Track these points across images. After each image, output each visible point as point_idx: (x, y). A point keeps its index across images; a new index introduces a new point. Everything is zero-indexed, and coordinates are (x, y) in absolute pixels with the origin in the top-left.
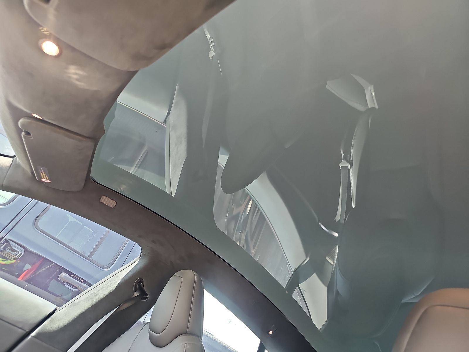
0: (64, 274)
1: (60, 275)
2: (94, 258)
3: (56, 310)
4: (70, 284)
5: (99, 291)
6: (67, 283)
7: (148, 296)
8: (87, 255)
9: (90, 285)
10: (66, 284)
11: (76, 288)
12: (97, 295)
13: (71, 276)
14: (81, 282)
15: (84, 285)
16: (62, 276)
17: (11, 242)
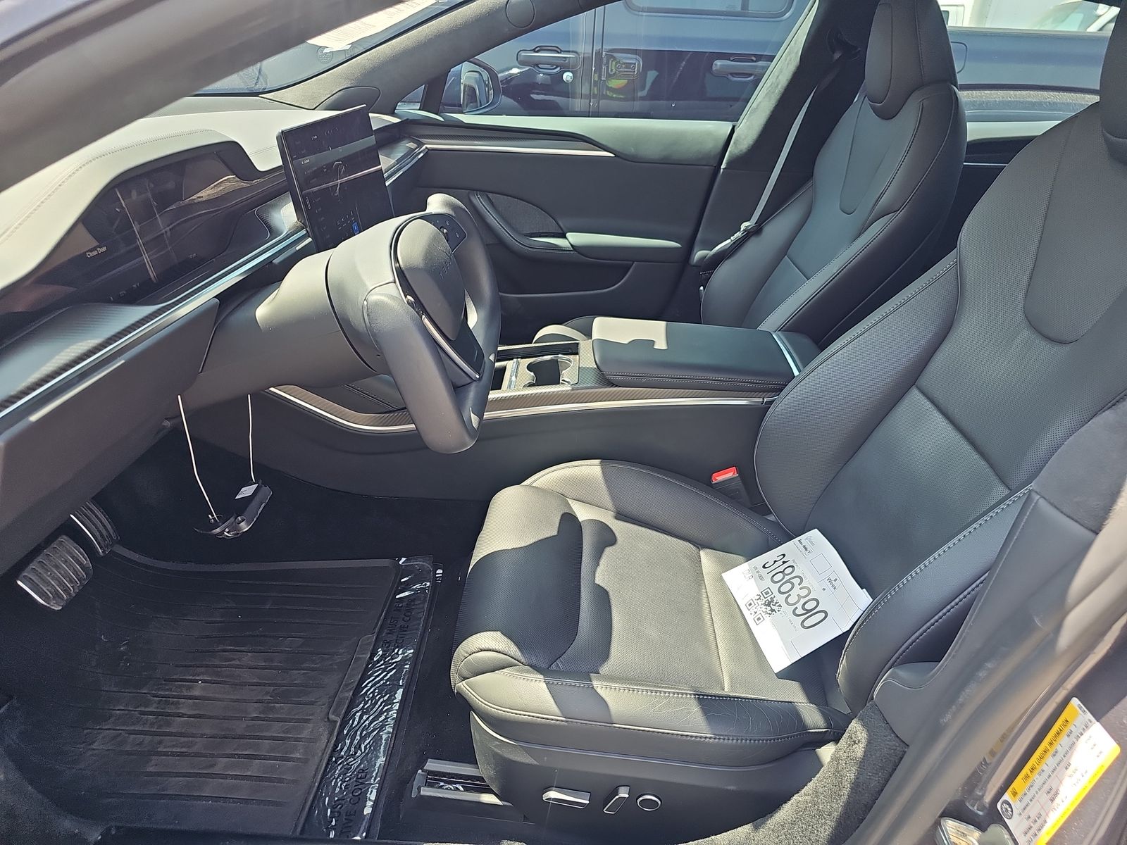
0: (718, 63)
1: (714, 68)
2: (753, 7)
3: (734, 127)
4: (736, 74)
5: (778, 77)
6: (732, 74)
7: (859, 49)
8: (739, 9)
9: (771, 58)
10: (730, 76)
11: (751, 75)
12: (778, 85)
13: (732, 59)
14: (753, 61)
15: (760, 63)
16: (718, 67)
17: (615, 55)
